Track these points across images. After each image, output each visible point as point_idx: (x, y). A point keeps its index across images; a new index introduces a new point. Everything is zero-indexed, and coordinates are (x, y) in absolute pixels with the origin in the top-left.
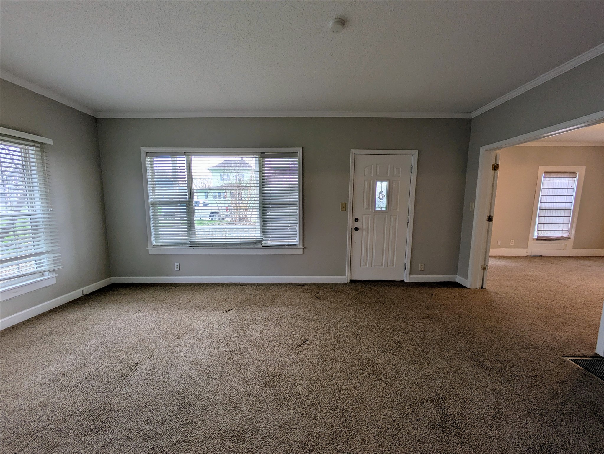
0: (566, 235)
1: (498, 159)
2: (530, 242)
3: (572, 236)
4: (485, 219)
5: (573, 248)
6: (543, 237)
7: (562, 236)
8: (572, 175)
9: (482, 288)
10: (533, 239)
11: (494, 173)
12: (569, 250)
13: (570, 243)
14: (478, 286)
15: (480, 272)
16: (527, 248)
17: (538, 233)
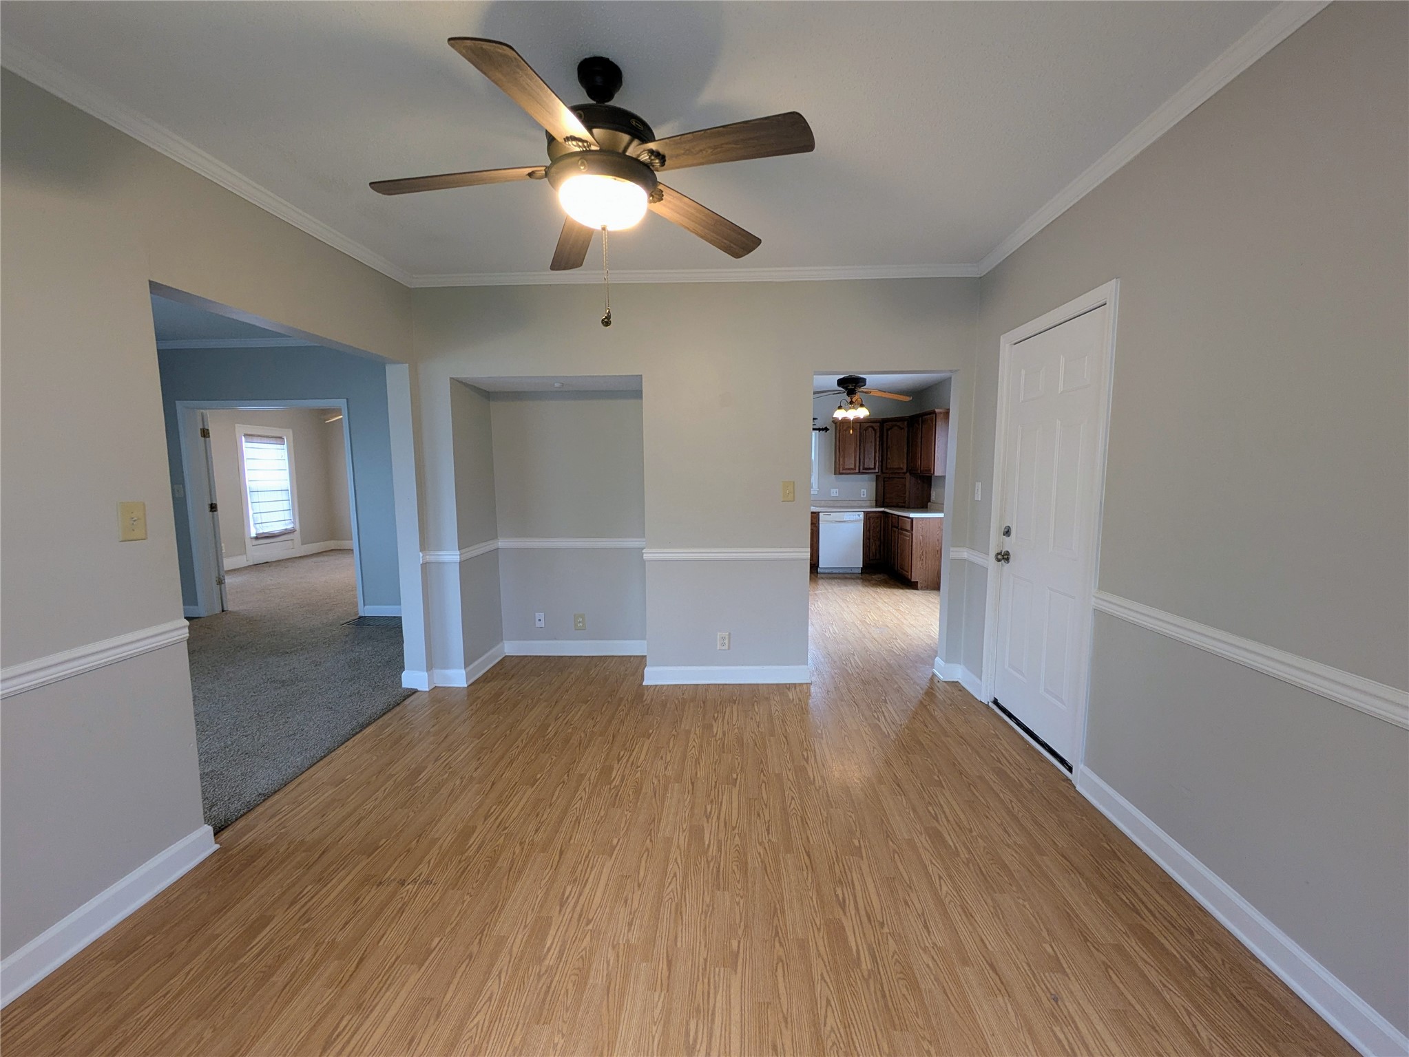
0: (290, 526)
1: (205, 419)
2: (249, 543)
3: (298, 528)
4: (208, 508)
5: (302, 544)
6: (263, 533)
7: (286, 529)
8: (279, 441)
9: (223, 611)
10: (252, 538)
11: (205, 441)
12: (297, 548)
13: (297, 536)
14: (218, 610)
15: (216, 588)
16: (246, 553)
17: (256, 529)
